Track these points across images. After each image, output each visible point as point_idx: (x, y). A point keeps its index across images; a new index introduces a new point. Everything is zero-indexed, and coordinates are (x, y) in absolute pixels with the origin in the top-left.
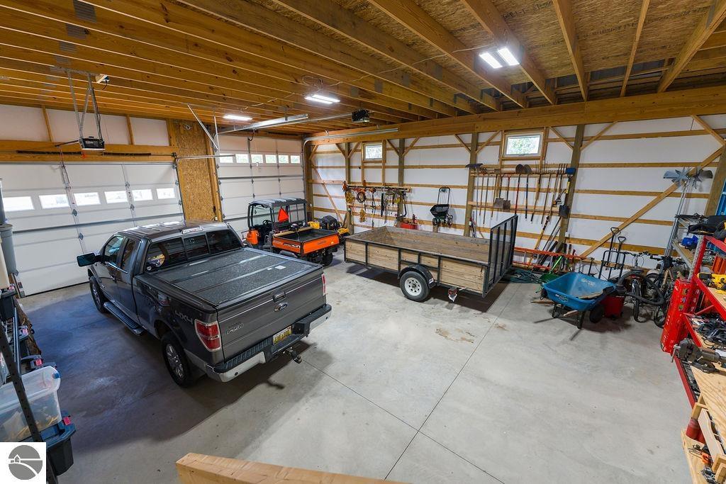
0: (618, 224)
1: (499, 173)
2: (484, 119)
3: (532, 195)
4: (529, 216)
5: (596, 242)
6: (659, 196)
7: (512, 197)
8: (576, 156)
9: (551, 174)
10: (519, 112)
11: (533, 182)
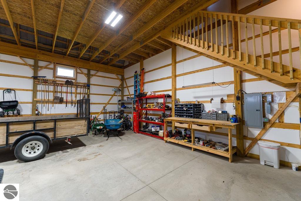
0: (104, 105)
1: (55, 83)
2: (43, 54)
3: (74, 95)
4: (74, 105)
5: (99, 113)
6: (112, 96)
7: (64, 96)
8: (89, 80)
9: (81, 86)
10: (64, 57)
11: (74, 90)
